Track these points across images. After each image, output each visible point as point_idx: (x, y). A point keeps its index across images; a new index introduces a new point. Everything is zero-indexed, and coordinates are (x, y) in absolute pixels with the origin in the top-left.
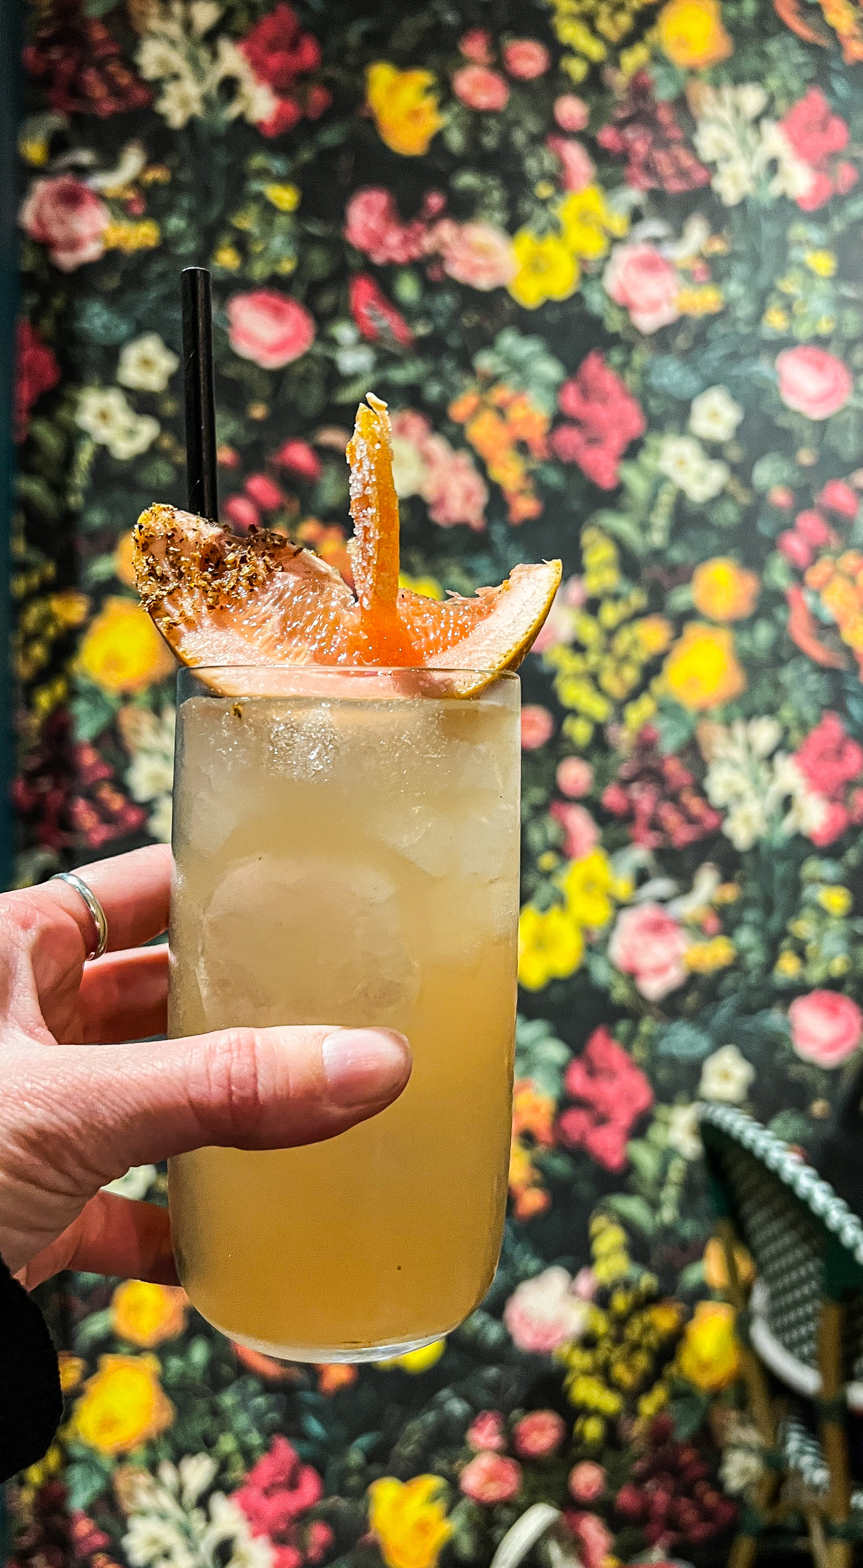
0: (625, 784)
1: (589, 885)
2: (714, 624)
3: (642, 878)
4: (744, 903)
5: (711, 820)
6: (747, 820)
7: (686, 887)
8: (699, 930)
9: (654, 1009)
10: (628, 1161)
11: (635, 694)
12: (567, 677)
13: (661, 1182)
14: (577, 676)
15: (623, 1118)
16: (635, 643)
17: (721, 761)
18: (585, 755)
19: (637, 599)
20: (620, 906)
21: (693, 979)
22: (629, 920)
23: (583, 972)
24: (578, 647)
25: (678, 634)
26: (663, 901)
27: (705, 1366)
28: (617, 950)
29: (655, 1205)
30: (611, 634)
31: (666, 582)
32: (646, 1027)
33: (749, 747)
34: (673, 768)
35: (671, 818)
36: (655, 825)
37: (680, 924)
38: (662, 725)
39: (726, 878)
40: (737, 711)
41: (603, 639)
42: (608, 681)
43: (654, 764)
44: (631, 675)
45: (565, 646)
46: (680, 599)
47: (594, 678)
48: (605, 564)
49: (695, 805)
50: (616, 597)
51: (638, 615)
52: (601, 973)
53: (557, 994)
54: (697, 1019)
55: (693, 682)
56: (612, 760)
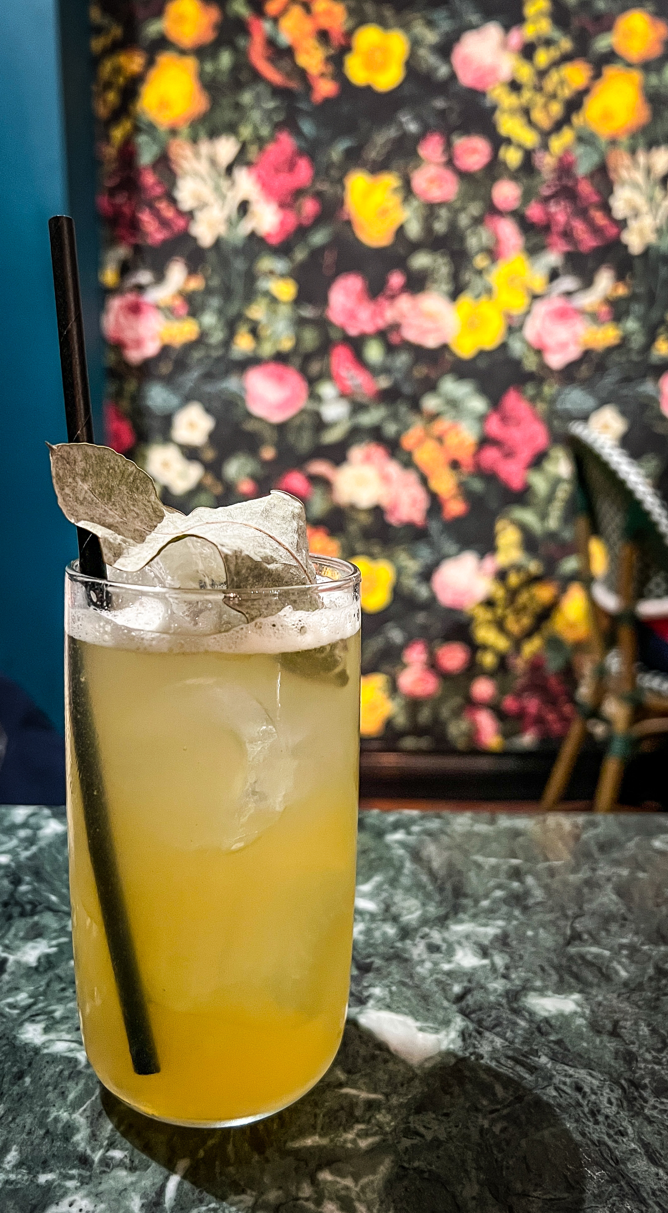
0: (546, 200)
1: (511, 280)
2: (629, 65)
3: (554, 275)
4: (632, 298)
5: (612, 231)
6: (641, 232)
7: (588, 282)
8: (595, 317)
9: (556, 375)
10: (526, 483)
11: (558, 126)
12: (503, 112)
13: (550, 498)
14: (512, 112)
15: (525, 454)
16: (562, 82)
17: (623, 183)
18: (515, 176)
19: (566, 44)
20: (535, 297)
21: (587, 355)
22: (541, 309)
23: (504, 347)
24: (515, 86)
25: (597, 75)
26: (569, 294)
27: (572, 626)
28: (530, 332)
29: (544, 516)
30: (542, 74)
31: (591, 28)
32: (548, 390)
33: (649, 171)
34: (585, 189)
35: (579, 227)
36: (567, 234)
37: (581, 312)
38: (580, 150)
39: (620, 277)
40: (641, 141)
41: (535, 79)
42: (538, 115)
43: (570, 184)
44: (556, 109)
45: (503, 84)
46: (602, 43)
47: (526, 112)
48: (540, 14)
49: (599, 217)
50: (548, 43)
51: (566, 58)
52: (517, 347)
53: (482, 364)
54: (588, 385)
55: (607, 116)
56: (537, 181)
